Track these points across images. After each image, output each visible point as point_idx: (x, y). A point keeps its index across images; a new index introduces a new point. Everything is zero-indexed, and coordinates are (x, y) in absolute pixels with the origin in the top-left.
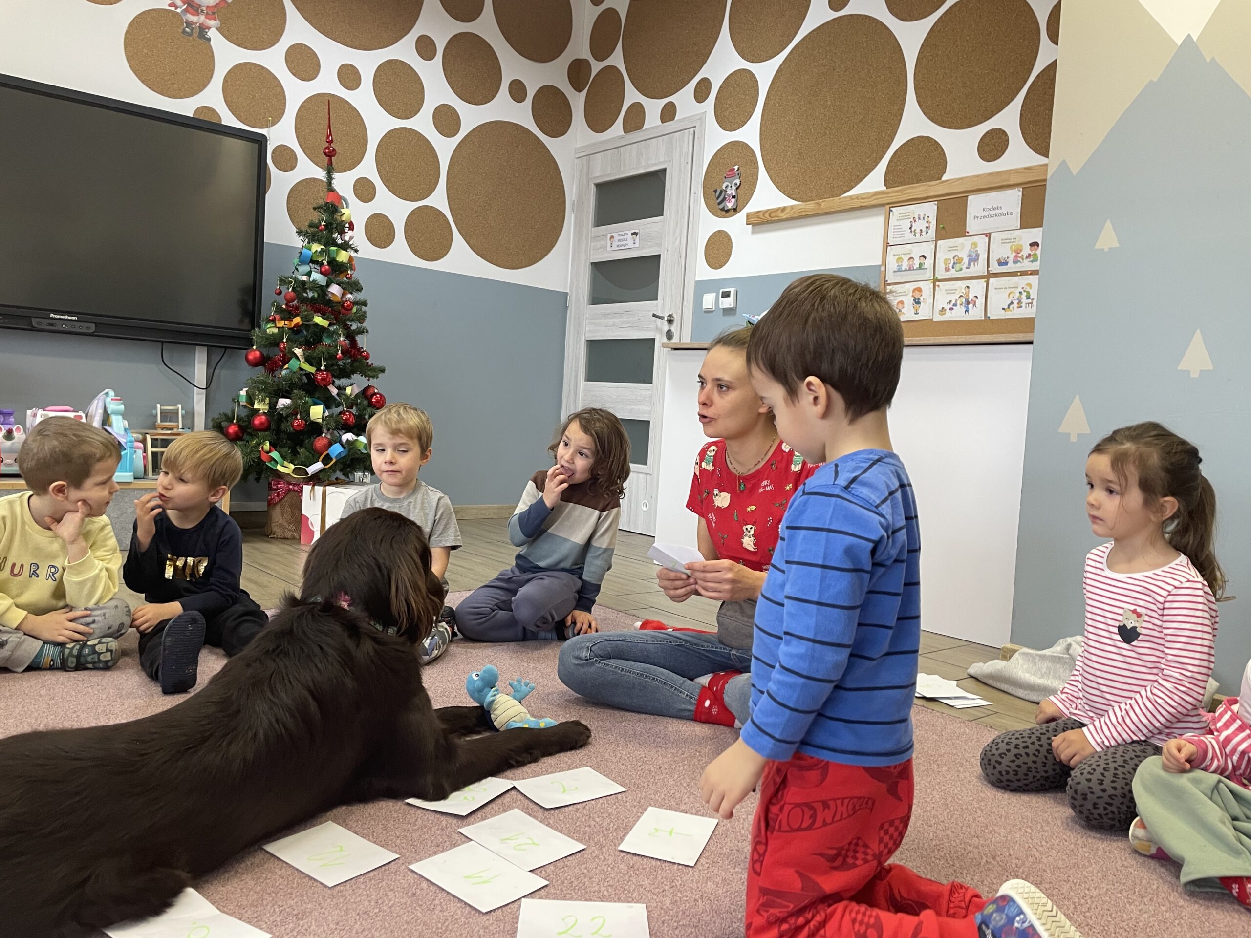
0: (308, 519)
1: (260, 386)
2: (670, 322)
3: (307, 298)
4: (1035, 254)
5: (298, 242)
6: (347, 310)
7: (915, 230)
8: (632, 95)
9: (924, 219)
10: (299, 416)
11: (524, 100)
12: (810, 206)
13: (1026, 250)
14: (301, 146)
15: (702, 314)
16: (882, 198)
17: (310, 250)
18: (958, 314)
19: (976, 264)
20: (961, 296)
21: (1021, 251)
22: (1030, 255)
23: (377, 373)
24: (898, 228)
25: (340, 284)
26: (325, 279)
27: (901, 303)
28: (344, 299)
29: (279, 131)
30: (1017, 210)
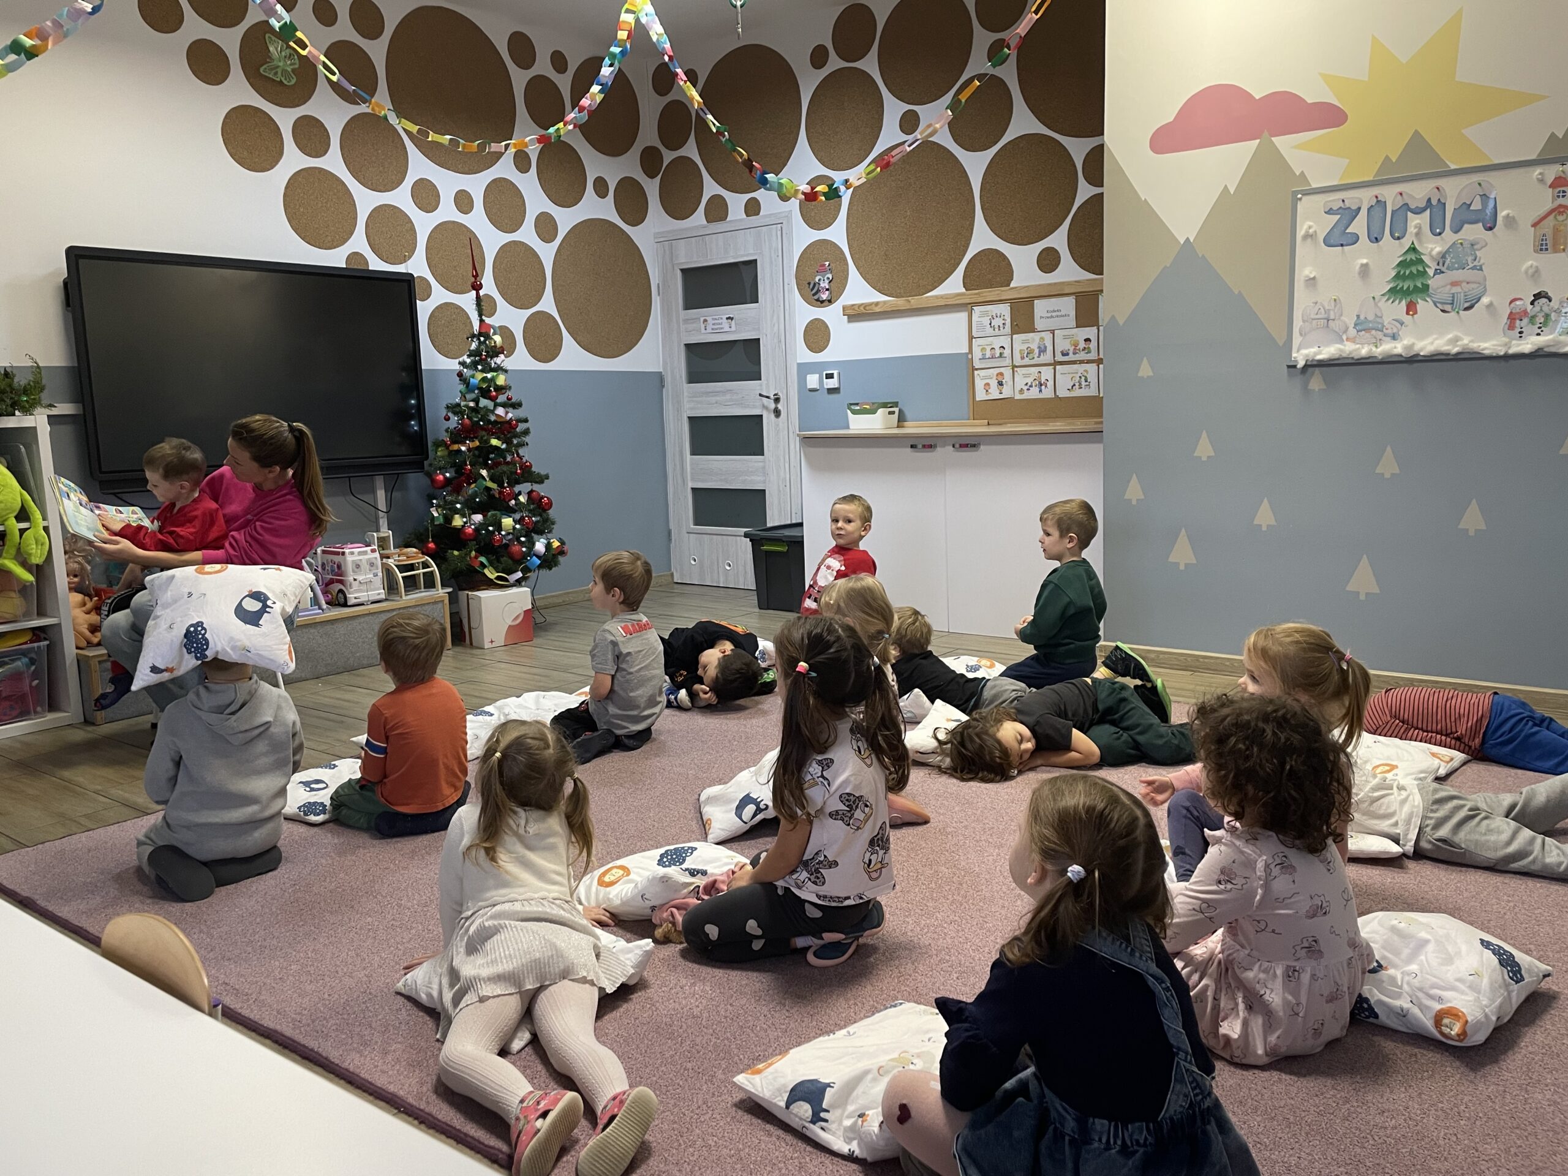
2: (777, 400)
4: (1089, 348)
6: (513, 428)
7: (994, 326)
8: (711, 188)
9: (1000, 317)
11: (607, 195)
12: (900, 303)
13: (1082, 345)
14: (433, 274)
15: (806, 393)
16: (963, 299)
17: (475, 378)
18: (1034, 393)
19: (1045, 354)
20: (1035, 380)
21: (1078, 345)
22: (1084, 348)
23: (540, 479)
24: (980, 324)
25: (504, 405)
26: (493, 403)
27: (988, 384)
28: (508, 418)
29: (417, 266)
30: (1073, 313)
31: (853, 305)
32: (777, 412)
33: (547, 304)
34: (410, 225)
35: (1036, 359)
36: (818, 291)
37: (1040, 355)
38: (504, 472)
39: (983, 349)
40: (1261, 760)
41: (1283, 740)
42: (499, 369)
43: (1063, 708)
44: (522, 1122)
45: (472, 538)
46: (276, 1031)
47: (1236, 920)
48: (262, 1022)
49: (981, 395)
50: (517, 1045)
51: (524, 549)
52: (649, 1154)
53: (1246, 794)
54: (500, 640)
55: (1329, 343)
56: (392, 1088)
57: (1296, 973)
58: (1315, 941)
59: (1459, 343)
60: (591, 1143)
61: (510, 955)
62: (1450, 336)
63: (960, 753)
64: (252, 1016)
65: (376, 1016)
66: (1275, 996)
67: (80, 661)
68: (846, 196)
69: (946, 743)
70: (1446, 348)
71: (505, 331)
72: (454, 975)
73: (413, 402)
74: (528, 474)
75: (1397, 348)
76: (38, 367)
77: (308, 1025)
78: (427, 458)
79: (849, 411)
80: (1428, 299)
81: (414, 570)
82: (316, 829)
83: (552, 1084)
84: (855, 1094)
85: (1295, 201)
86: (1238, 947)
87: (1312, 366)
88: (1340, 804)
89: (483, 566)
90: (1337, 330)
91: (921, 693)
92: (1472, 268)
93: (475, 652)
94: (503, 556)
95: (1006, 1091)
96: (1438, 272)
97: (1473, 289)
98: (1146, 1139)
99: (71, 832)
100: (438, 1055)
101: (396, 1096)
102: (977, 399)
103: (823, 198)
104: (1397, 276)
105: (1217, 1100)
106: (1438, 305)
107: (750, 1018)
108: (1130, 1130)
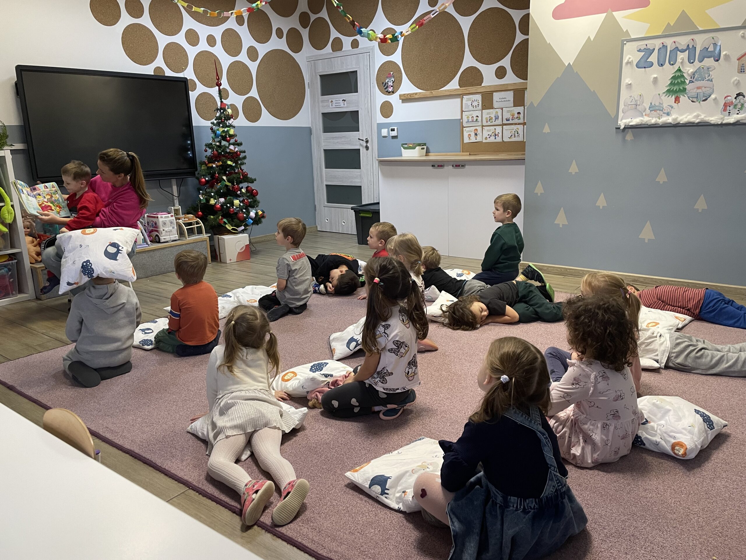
2: (367, 142)
4: (519, 117)
7: (473, 105)
8: (334, 34)
9: (476, 101)
11: (283, 37)
12: (427, 93)
14: (197, 78)
15: (381, 138)
16: (459, 92)
17: (219, 131)
18: (492, 139)
19: (498, 120)
20: (493, 133)
23: (252, 181)
24: (466, 104)
25: (233, 144)
26: (228, 143)
27: (470, 135)
28: (236, 151)
29: (189, 74)
30: (512, 99)
31: (404, 94)
32: (367, 148)
33: (254, 93)
34: (185, 52)
35: (494, 122)
36: (387, 87)
37: (495, 120)
38: (234, 178)
39: (468, 117)
40: (595, 327)
41: (606, 318)
42: (230, 126)
43: (502, 296)
44: (246, 496)
45: (220, 209)
46: (131, 450)
47: (580, 402)
48: (124, 446)
49: (466, 140)
50: (244, 457)
51: (245, 215)
52: (306, 509)
53: (587, 344)
54: (234, 259)
55: (636, 117)
56: (186, 478)
57: (607, 426)
58: (617, 412)
59: (699, 117)
60: (278, 505)
61: (240, 416)
62: (695, 114)
63: (452, 317)
64: (119, 443)
65: (178, 443)
66: (597, 436)
67: (33, 270)
68: (401, 40)
69: (446, 312)
70: (693, 120)
71: (233, 107)
72: (214, 425)
73: (189, 142)
74: (246, 179)
75: (669, 119)
76: (5, 126)
77: (146, 447)
78: (197, 170)
79: (402, 148)
80: (685, 95)
81: (192, 225)
82: (148, 352)
83: (261, 476)
84: (401, 481)
85: (623, 45)
86: (581, 414)
87: (628, 128)
88: (632, 349)
89: (226, 224)
90: (640, 110)
91: (435, 287)
92: (708, 80)
93: (223, 265)
94: (235, 219)
95: (471, 483)
96: (692, 82)
97: (707, 91)
98: (534, 506)
99: (31, 353)
100: (207, 462)
101: (188, 481)
102: (465, 142)
103: (390, 41)
104: (671, 84)
105: (568, 487)
106: (690, 98)
107: (353, 444)
108: (527, 502)
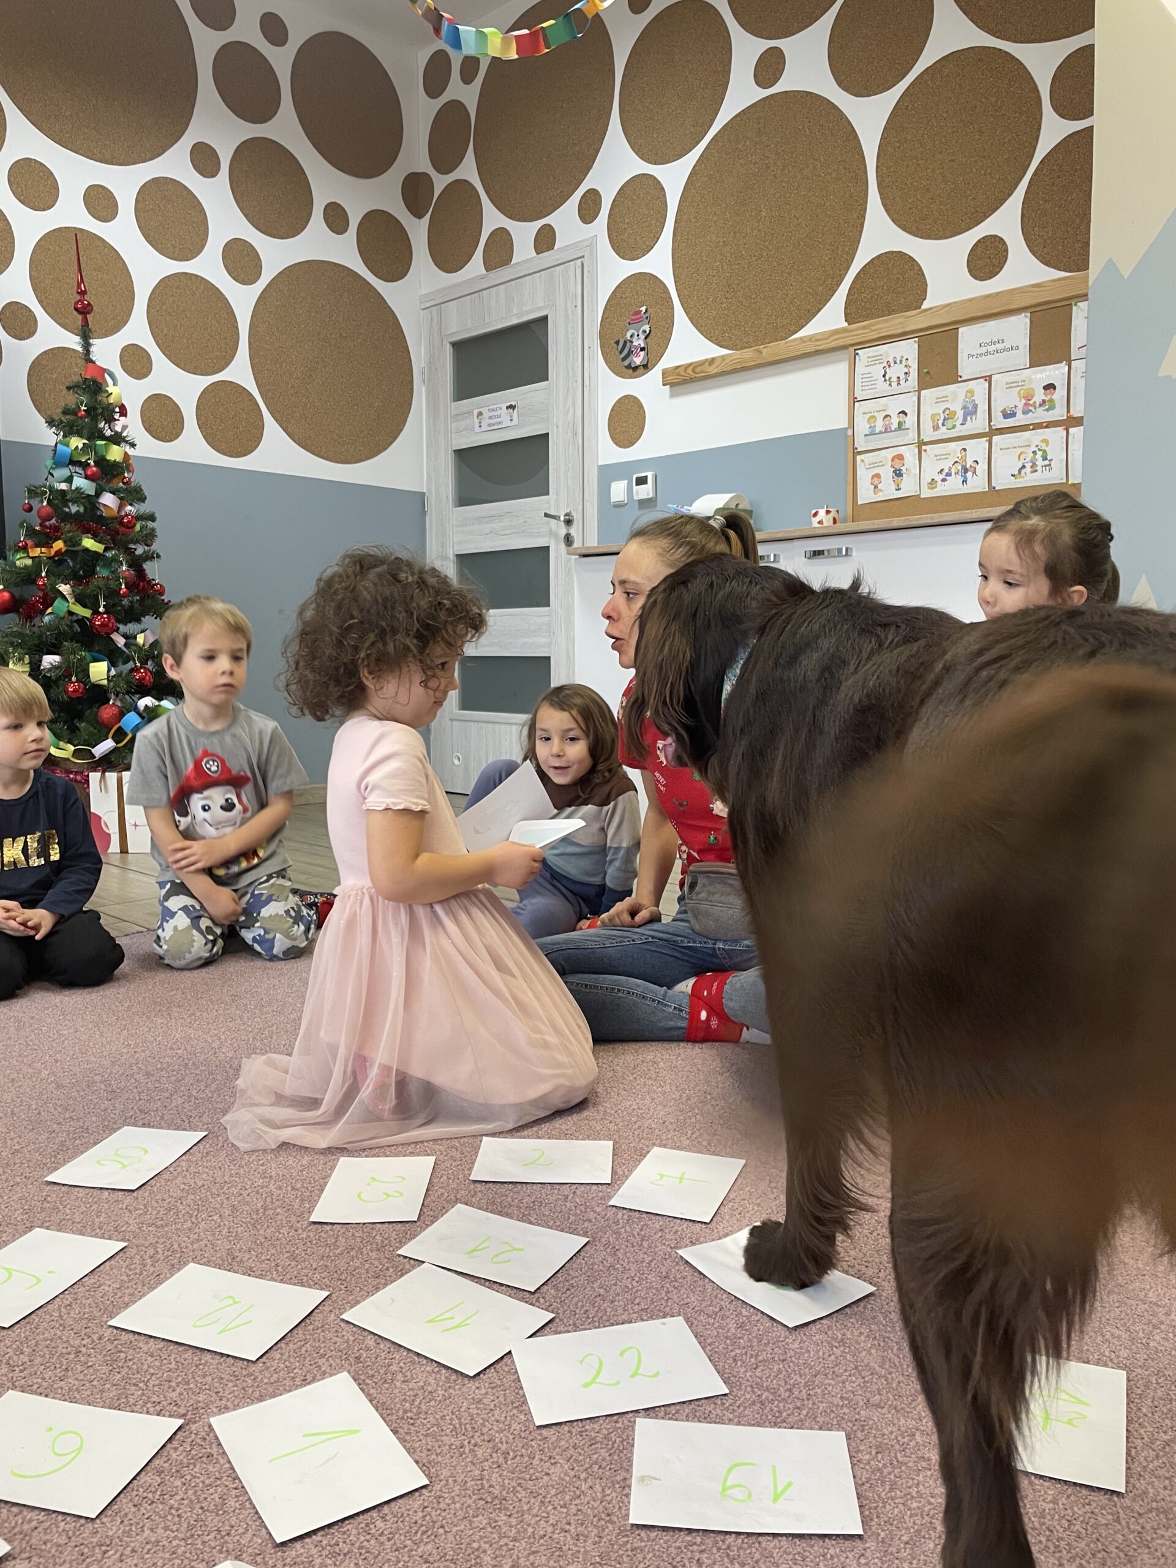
0: (100, 818)
1: (15, 640)
2: (569, 522)
3: (69, 514)
4: (1051, 400)
5: (49, 437)
6: (129, 528)
7: (890, 378)
8: (492, 219)
9: (901, 362)
10: (74, 679)
11: (346, 230)
12: (747, 354)
13: (1040, 396)
14: (40, 302)
15: (609, 509)
16: (844, 338)
17: (67, 445)
18: (953, 486)
19: (974, 418)
20: (956, 462)
21: (1033, 396)
22: (1044, 401)
24: (867, 376)
25: (116, 492)
26: (93, 486)
27: (878, 476)
28: (124, 513)
30: (1025, 343)
31: (680, 367)
32: (568, 540)
33: (240, 374)
35: (959, 427)
36: (630, 352)
37: (965, 419)
38: (100, 590)
39: (872, 418)
49: (866, 495)
102: (860, 503)
